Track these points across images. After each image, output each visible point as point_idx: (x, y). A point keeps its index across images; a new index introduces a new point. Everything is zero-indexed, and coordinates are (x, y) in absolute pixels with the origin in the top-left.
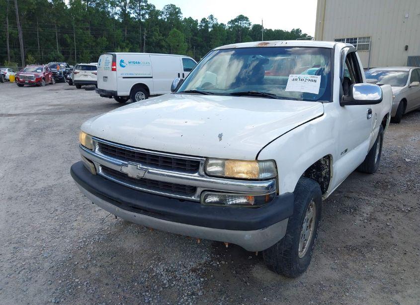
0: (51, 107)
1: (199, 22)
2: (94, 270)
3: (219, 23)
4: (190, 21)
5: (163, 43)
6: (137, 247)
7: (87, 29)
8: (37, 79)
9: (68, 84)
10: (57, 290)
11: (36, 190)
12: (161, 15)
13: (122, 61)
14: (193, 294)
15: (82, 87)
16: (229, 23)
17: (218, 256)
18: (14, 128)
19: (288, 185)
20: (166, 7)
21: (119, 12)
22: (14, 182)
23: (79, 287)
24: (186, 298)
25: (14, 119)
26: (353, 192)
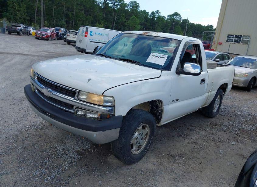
0: (48, 53)
1: (150, 13)
2: (26, 142)
3: (162, 16)
4: (144, 12)
5: (126, 24)
6: (54, 135)
7: (82, 10)
8: (47, 36)
9: (64, 41)
10: (3, 148)
11: (18, 97)
12: (127, 7)
13: (91, 32)
14: (71, 163)
15: (71, 44)
16: (168, 16)
17: (95, 147)
18: (22, 62)
19: (122, 111)
20: (131, 2)
21: (102, 2)
22: (8, 91)
23: (15, 149)
24: (66, 164)
25: (25, 57)
26: (192, 126)
